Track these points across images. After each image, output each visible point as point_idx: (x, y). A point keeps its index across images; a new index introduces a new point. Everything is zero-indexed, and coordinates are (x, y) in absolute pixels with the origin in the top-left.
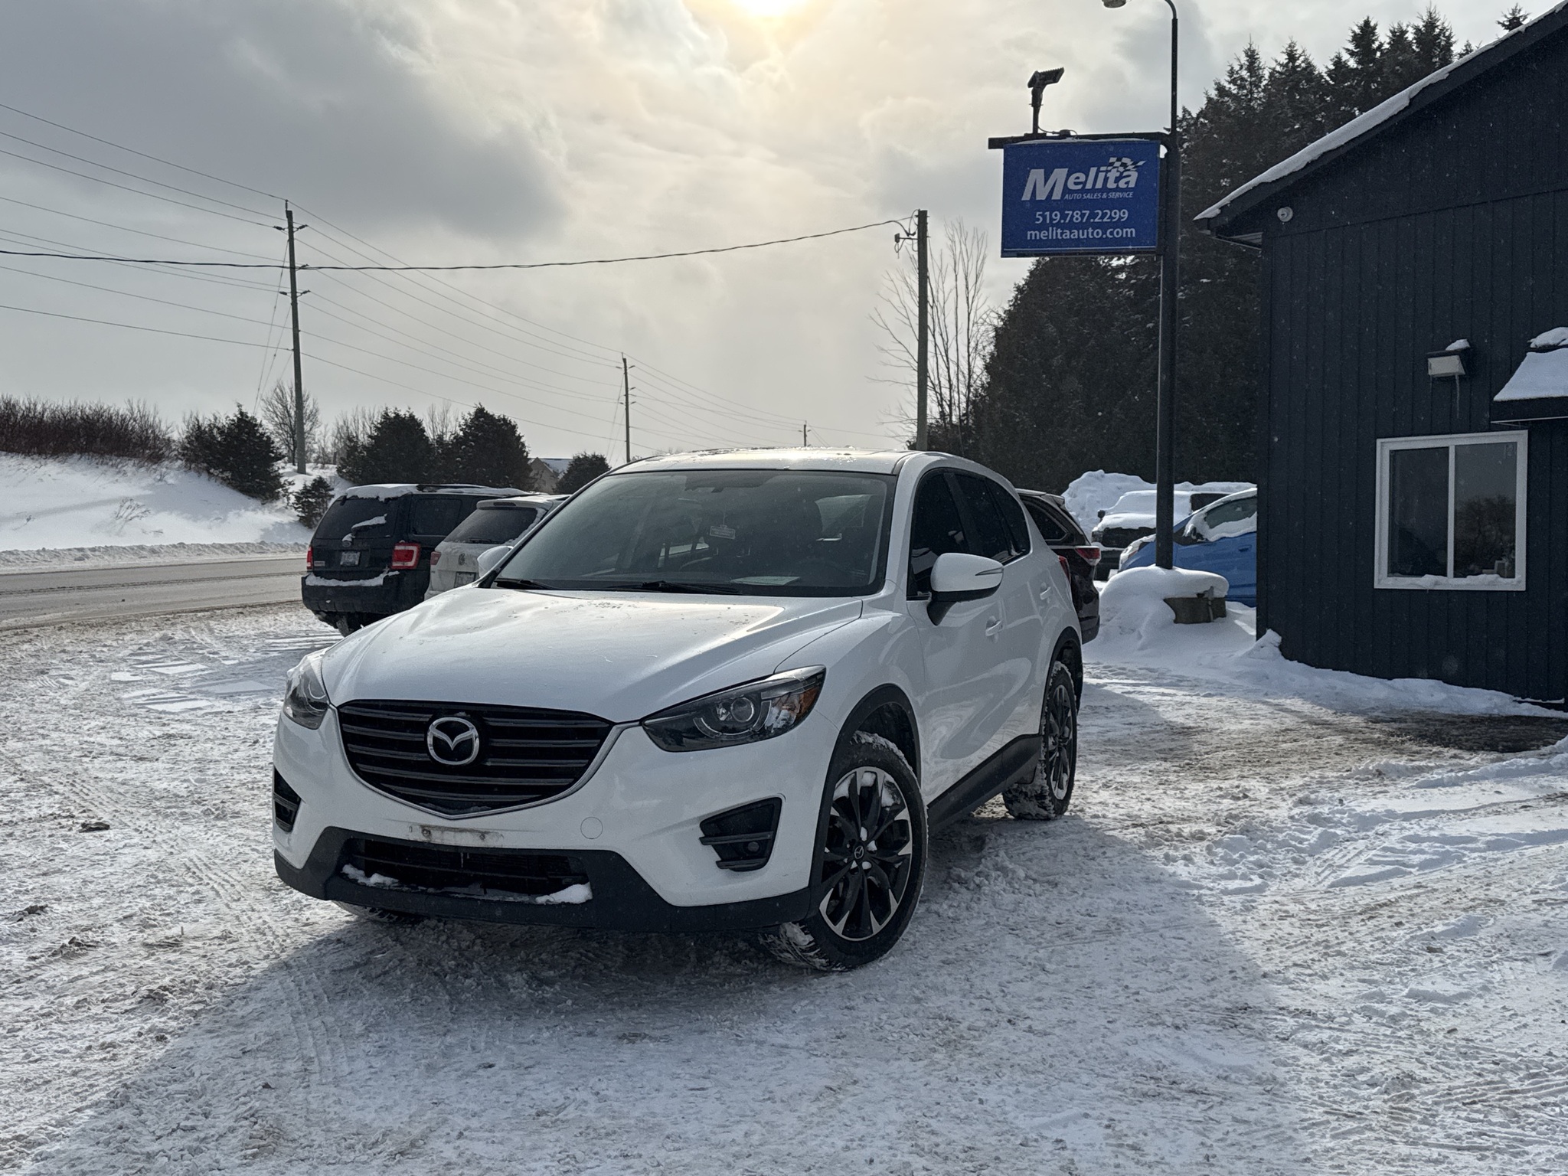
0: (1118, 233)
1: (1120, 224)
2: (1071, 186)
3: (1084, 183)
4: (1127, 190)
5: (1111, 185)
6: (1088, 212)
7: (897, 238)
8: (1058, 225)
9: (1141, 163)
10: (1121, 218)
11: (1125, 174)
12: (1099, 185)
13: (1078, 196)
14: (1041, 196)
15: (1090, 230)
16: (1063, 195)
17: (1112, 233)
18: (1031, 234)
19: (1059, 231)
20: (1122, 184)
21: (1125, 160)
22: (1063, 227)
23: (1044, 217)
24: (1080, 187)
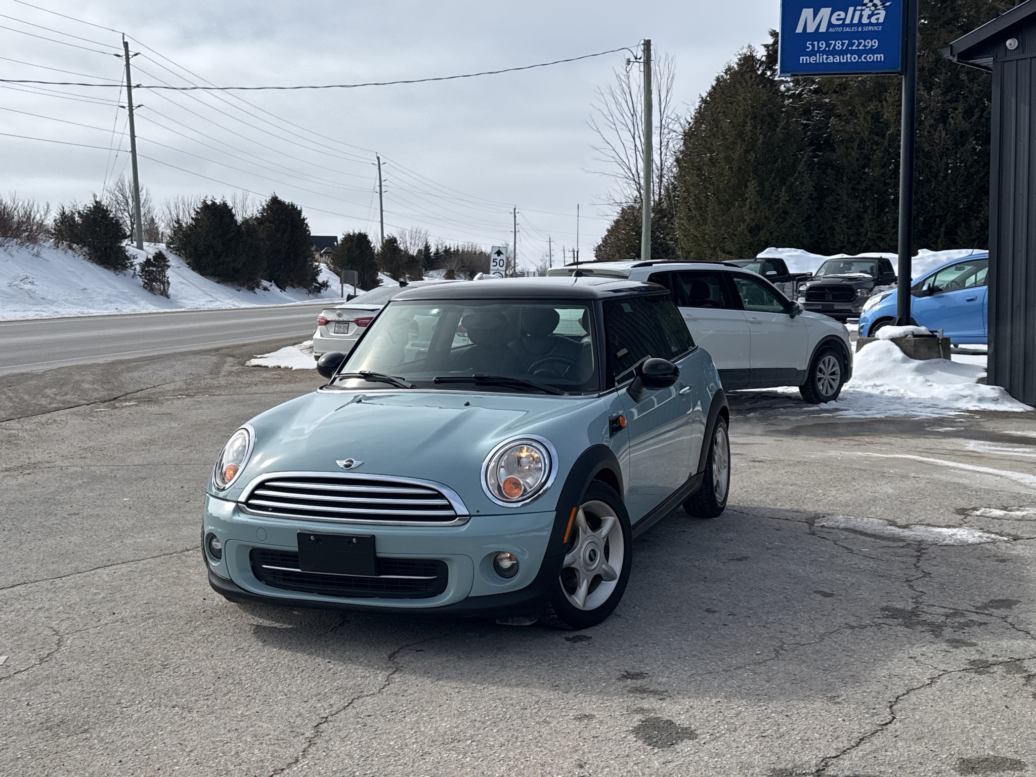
0: (870, 58)
1: (872, 51)
2: (834, 21)
3: (844, 19)
4: (877, 24)
5: (865, 20)
6: (847, 42)
7: (629, 62)
8: (824, 52)
9: (888, 4)
10: (872, 46)
11: (876, 12)
12: (856, 21)
13: (839, 29)
14: (811, 29)
15: (849, 56)
16: (828, 28)
17: (865, 58)
18: (803, 59)
19: (825, 56)
20: (873, 20)
22: (828, 53)
23: (813, 46)
24: (841, 22)
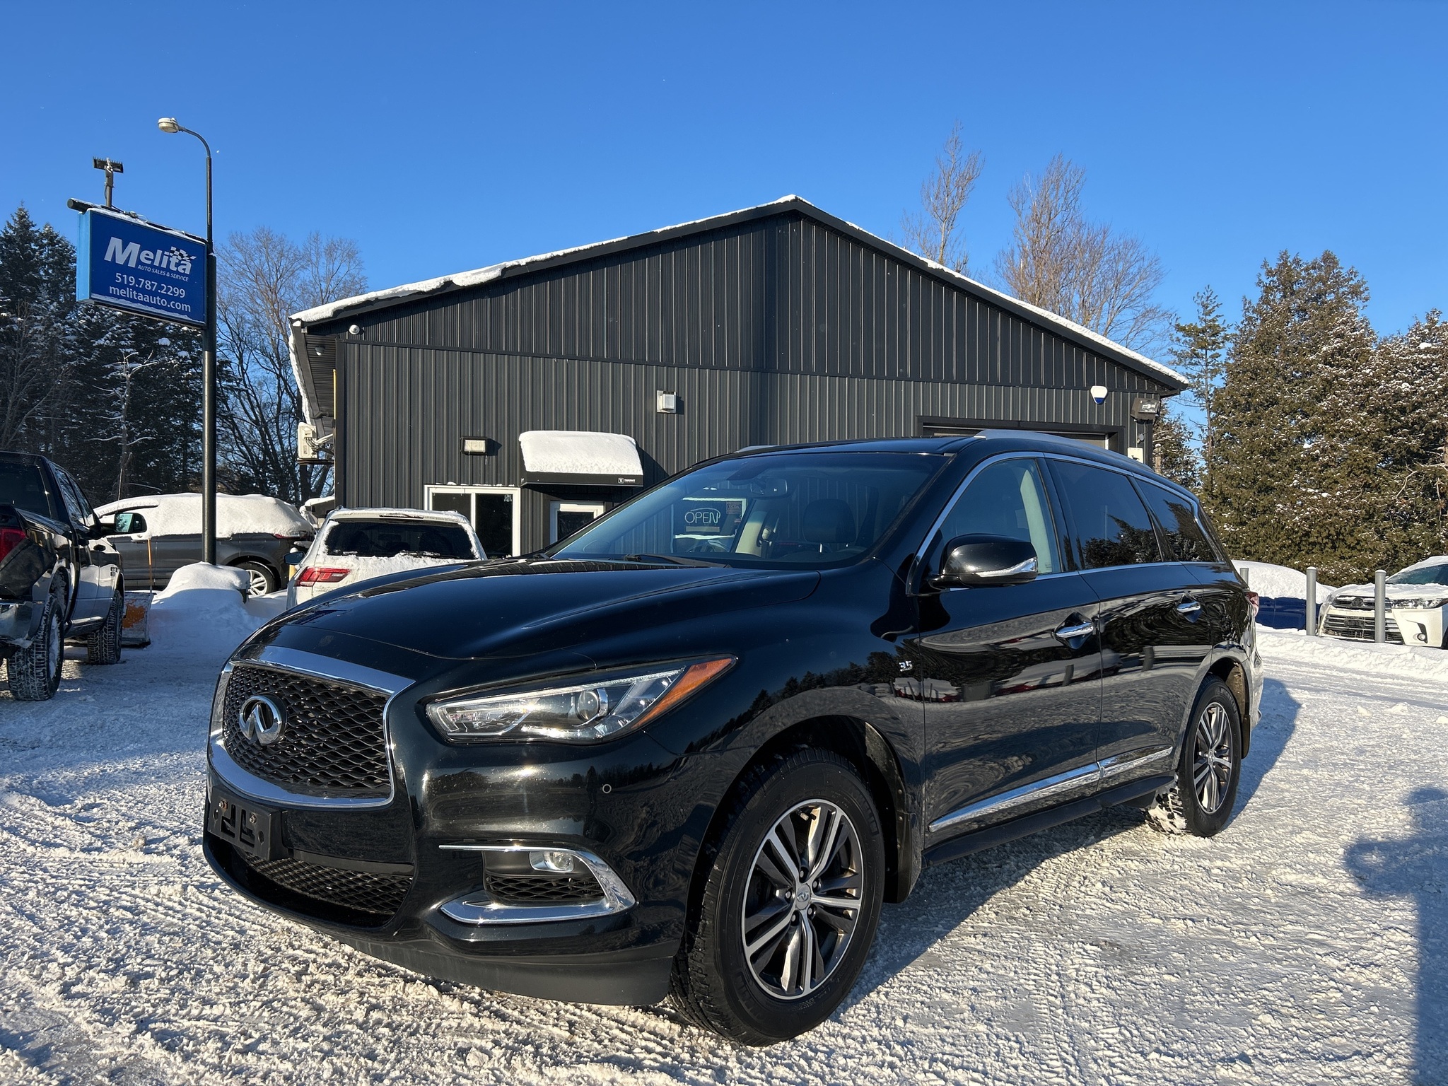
0: (178, 306)
1: (178, 299)
2: (142, 259)
3: (153, 261)
5: (172, 267)
6: (156, 284)
8: (134, 288)
9: (193, 258)
10: (180, 295)
11: (182, 262)
12: (163, 265)
13: (149, 269)
14: (120, 260)
15: (158, 298)
16: (137, 265)
17: (174, 305)
18: (114, 290)
19: (135, 293)
20: (180, 269)
21: (182, 251)
22: (138, 290)
23: (123, 278)
24: (149, 262)
